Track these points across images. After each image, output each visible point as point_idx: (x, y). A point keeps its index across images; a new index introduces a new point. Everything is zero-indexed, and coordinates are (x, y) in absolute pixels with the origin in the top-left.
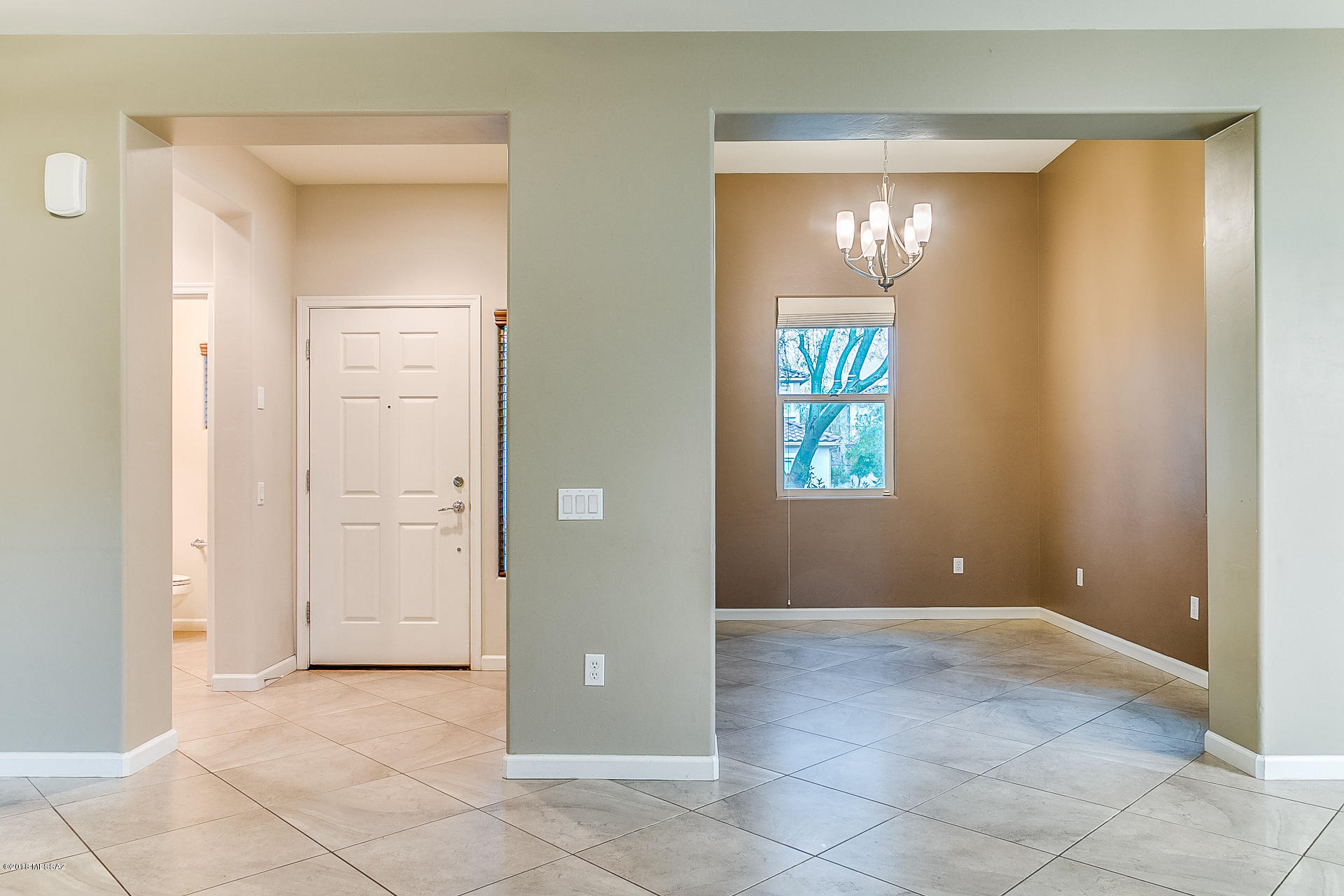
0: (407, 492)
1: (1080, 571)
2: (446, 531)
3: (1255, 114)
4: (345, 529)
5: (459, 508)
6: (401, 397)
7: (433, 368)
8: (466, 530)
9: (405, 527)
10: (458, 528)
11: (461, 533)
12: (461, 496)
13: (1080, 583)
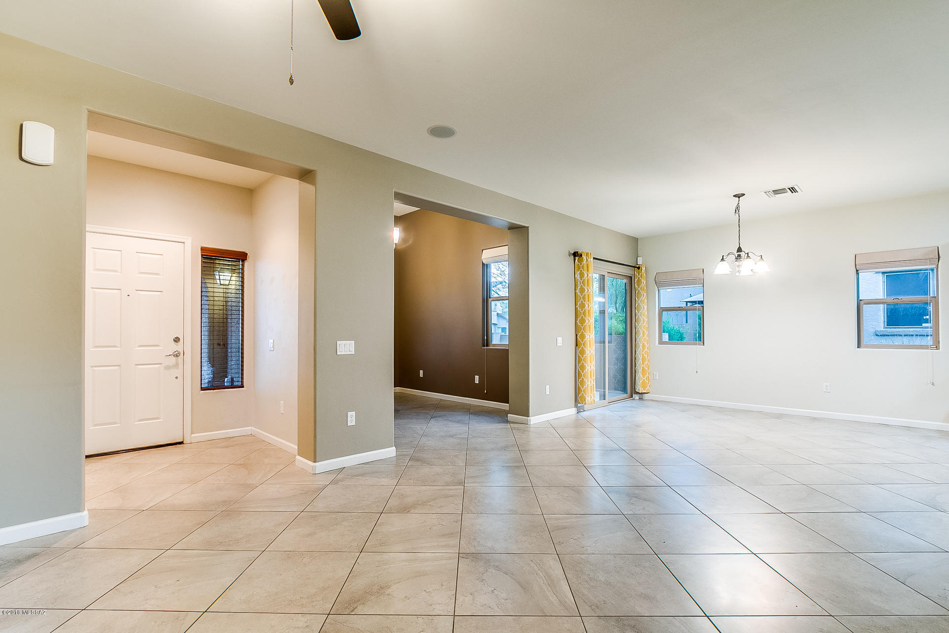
0: (140, 346)
1: (421, 372)
2: (168, 368)
3: (528, 227)
4: (93, 369)
5: (177, 355)
6: (137, 290)
7: (159, 275)
8: (181, 366)
9: (139, 366)
10: (176, 365)
11: (178, 369)
12: (179, 347)
13: (421, 375)
